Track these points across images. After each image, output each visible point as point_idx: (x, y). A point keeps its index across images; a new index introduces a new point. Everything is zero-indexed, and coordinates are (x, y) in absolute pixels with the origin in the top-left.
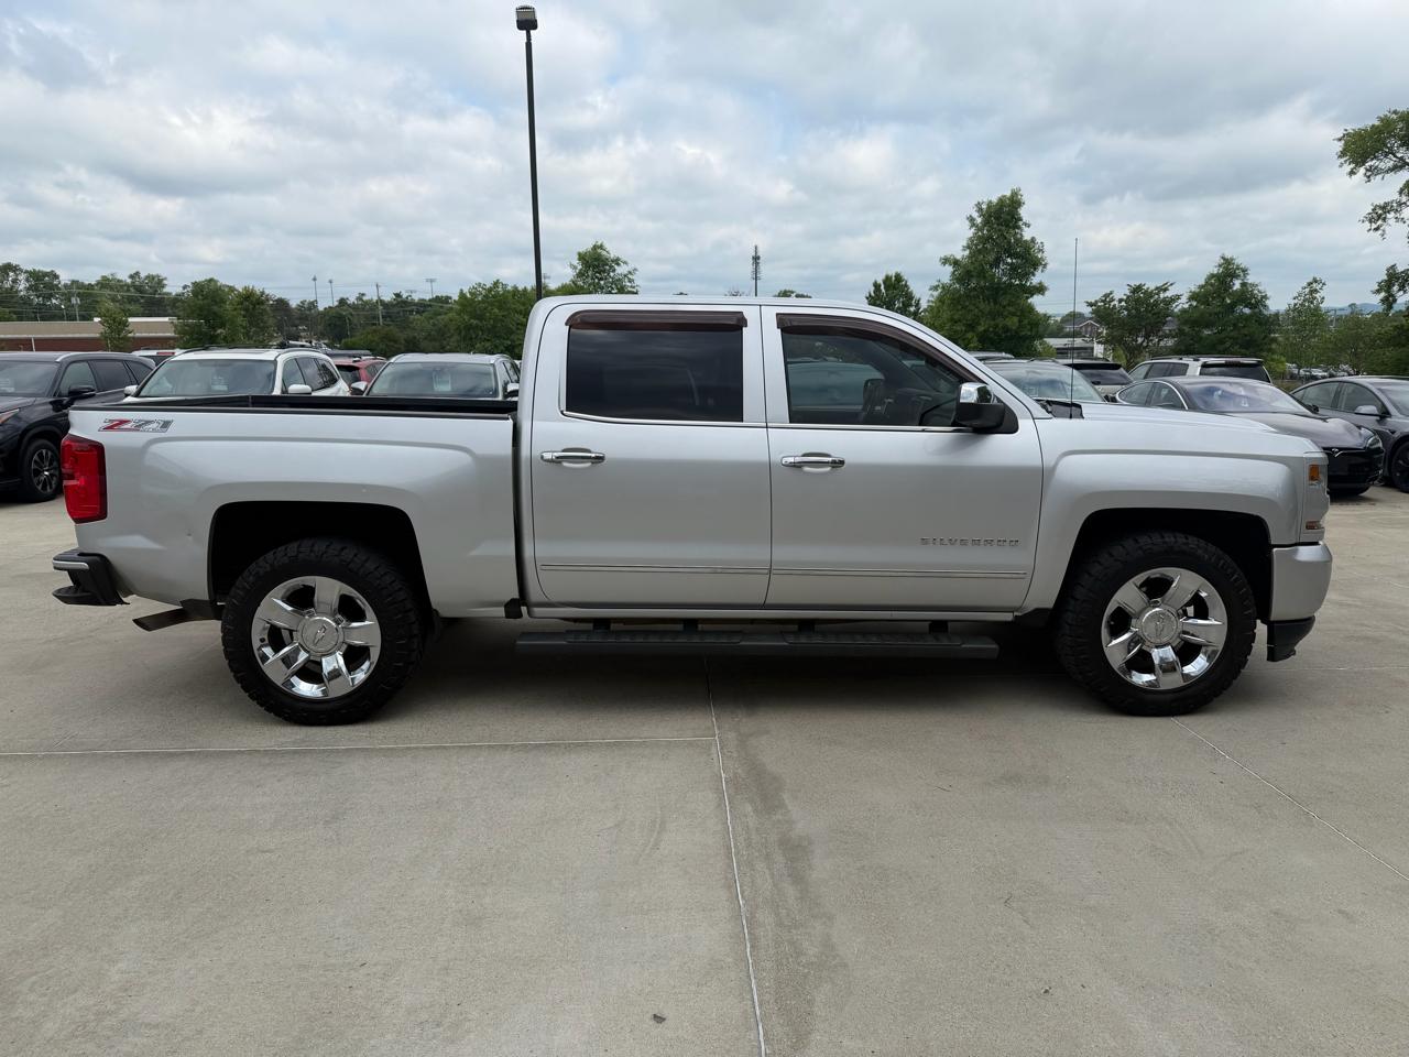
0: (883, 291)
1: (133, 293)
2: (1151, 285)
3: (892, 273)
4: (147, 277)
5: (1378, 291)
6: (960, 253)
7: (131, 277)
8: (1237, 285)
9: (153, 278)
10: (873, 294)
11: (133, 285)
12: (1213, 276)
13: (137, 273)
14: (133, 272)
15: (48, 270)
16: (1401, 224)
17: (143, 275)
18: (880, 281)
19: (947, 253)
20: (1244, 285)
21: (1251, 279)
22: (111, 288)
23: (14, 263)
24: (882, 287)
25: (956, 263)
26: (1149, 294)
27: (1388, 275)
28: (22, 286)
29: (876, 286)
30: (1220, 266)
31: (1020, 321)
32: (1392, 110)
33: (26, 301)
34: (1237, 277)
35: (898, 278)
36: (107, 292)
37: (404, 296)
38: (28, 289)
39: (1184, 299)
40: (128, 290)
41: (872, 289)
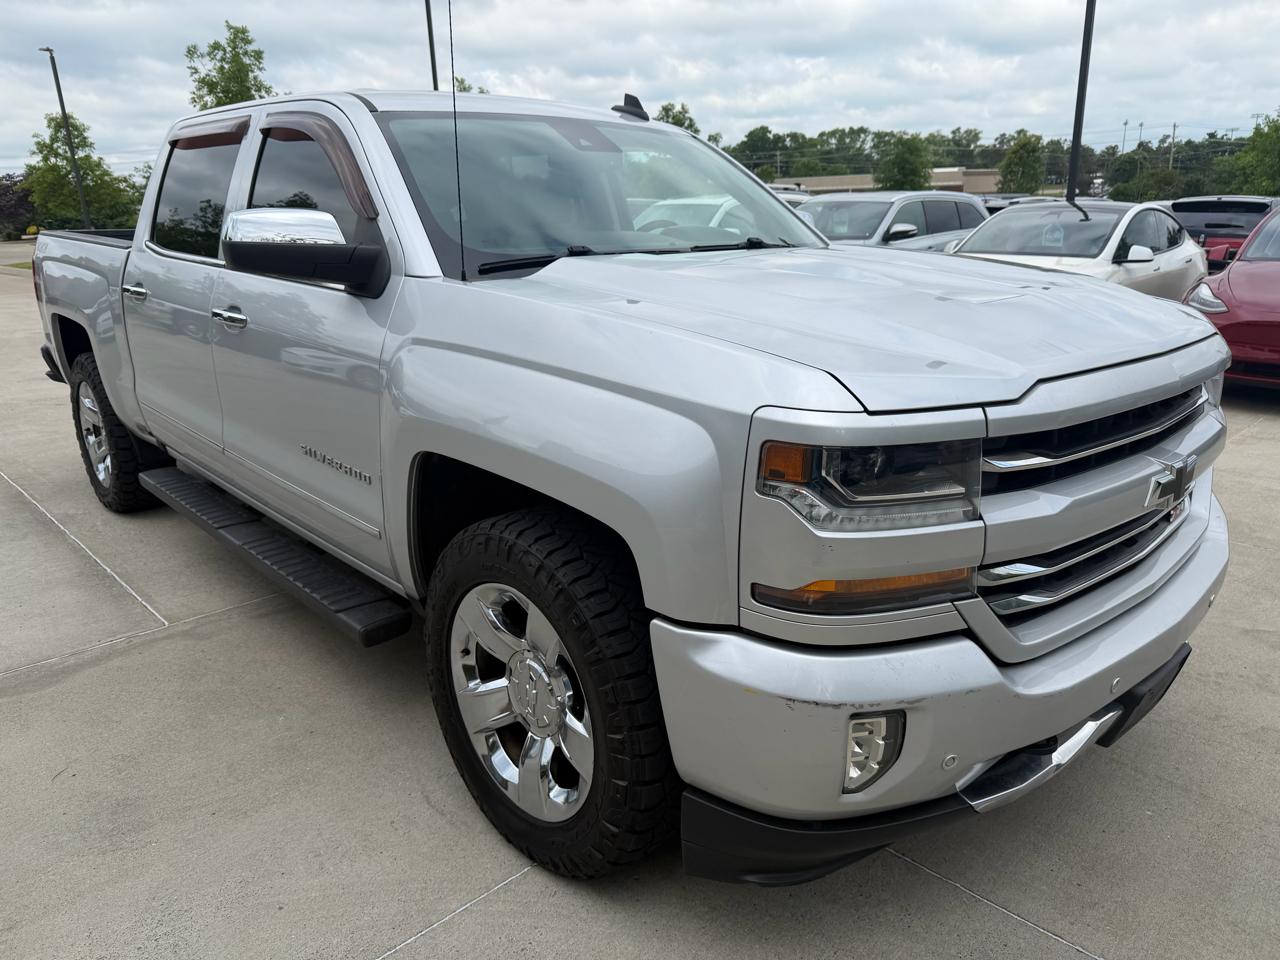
1: (953, 147)
4: (966, 132)
7: (954, 132)
9: (971, 131)
11: (953, 139)
13: (958, 129)
14: (955, 128)
15: (889, 131)
17: (962, 131)
22: (935, 144)
23: (865, 126)
28: (868, 145)
33: (869, 157)
36: (932, 148)
37: (1219, 136)
38: (872, 148)
40: (949, 145)
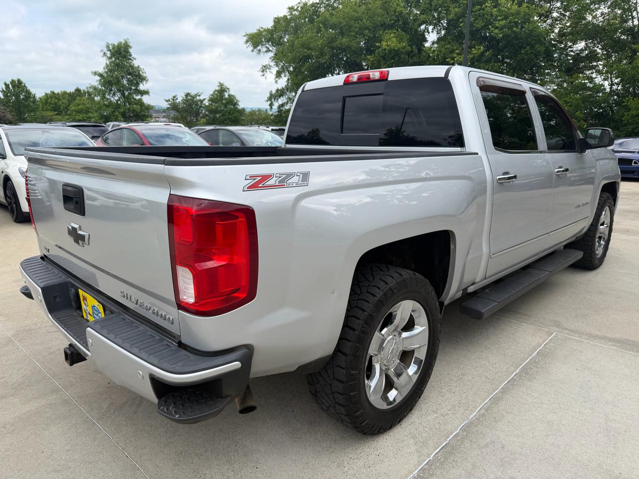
0: (11, 88)
2: (193, 93)
3: (15, 79)
5: (267, 101)
6: (101, 70)
8: (226, 95)
10: (5, 90)
12: (216, 91)
16: (271, 74)
18: (8, 82)
19: (96, 70)
20: (229, 95)
21: (232, 93)
24: (10, 86)
25: (101, 75)
26: (194, 97)
27: (270, 94)
29: (7, 86)
30: (219, 86)
31: (141, 108)
32: (261, 27)
34: (226, 91)
35: (20, 82)
39: (206, 101)
41: (4, 87)
